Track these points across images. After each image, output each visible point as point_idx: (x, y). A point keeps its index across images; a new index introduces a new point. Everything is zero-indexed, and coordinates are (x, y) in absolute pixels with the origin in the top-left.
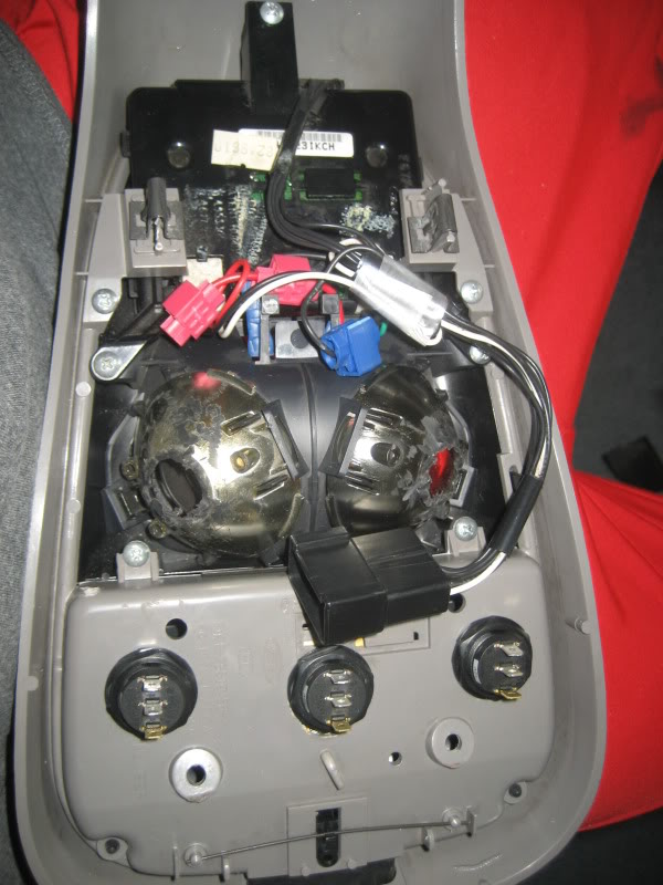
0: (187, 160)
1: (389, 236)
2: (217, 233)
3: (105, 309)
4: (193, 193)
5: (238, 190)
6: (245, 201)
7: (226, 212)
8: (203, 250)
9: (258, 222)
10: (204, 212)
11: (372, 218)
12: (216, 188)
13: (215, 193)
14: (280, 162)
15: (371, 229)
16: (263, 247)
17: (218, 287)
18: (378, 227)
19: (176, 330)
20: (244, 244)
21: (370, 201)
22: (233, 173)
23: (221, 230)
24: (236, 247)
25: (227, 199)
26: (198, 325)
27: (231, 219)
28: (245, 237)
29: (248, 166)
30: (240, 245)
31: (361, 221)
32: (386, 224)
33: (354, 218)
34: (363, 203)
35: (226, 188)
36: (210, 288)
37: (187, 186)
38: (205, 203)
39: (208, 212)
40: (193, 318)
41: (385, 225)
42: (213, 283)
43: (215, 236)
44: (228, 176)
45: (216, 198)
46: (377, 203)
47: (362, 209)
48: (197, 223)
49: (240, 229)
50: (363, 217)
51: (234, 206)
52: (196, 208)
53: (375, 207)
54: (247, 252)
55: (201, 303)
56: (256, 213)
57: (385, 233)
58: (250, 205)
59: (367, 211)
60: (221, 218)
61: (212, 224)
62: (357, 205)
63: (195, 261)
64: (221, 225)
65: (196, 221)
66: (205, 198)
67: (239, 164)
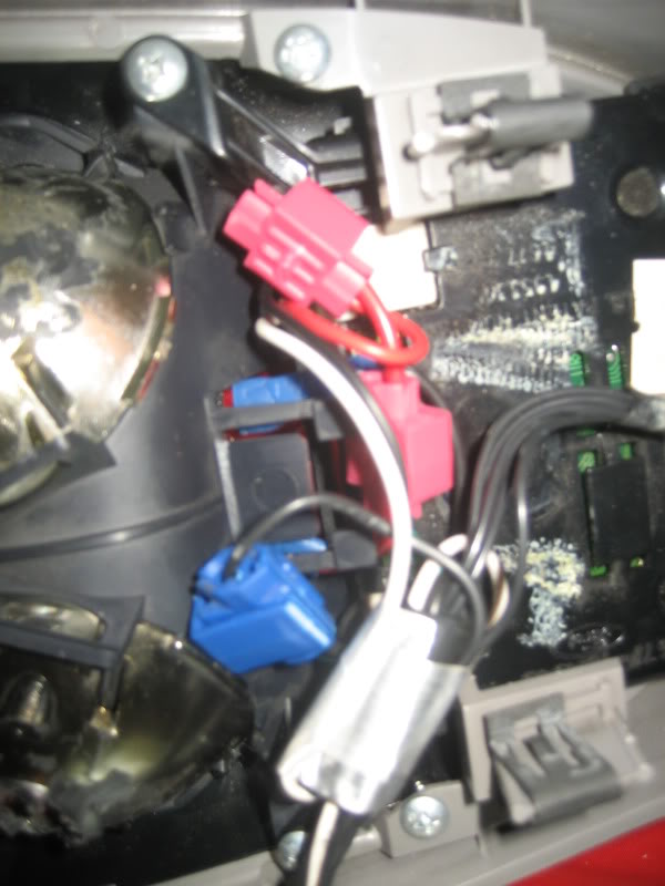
0: (635, 211)
1: (523, 639)
2: (490, 286)
3: (285, 55)
4: (569, 228)
5: (586, 323)
6: (565, 339)
7: (537, 300)
8: (449, 261)
9: (522, 372)
10: (529, 255)
11: (557, 600)
12: (585, 275)
13: (574, 275)
14: (655, 404)
15: (534, 600)
16: (472, 387)
17: (360, 297)
18: (539, 613)
19: (251, 213)
20: (472, 345)
21: (592, 593)
22: (619, 307)
23: (496, 294)
24: (464, 329)
25: (564, 300)
26: (273, 263)
27: (523, 313)
28: (487, 346)
29: (636, 338)
30: (469, 337)
31: (548, 579)
32: (548, 629)
33: (552, 565)
34: (584, 580)
35: (586, 297)
36: (358, 280)
37: (582, 215)
38: (550, 256)
39: (531, 264)
40: (284, 249)
41: (546, 626)
42: (368, 286)
43: (480, 284)
44: (613, 298)
45: (562, 277)
46: (588, 605)
47: (573, 577)
48: (504, 243)
49: (503, 335)
50: (557, 581)
51: (551, 317)
52: (537, 235)
53: (580, 604)
54: (456, 355)
55: (317, 264)
56: (541, 363)
57: (529, 629)
58: (557, 350)
59: (570, 589)
60: (522, 292)
61: (508, 273)
62: (581, 568)
63: (425, 246)
64: (507, 291)
65: (510, 240)
66: (561, 253)
67: (639, 317)
